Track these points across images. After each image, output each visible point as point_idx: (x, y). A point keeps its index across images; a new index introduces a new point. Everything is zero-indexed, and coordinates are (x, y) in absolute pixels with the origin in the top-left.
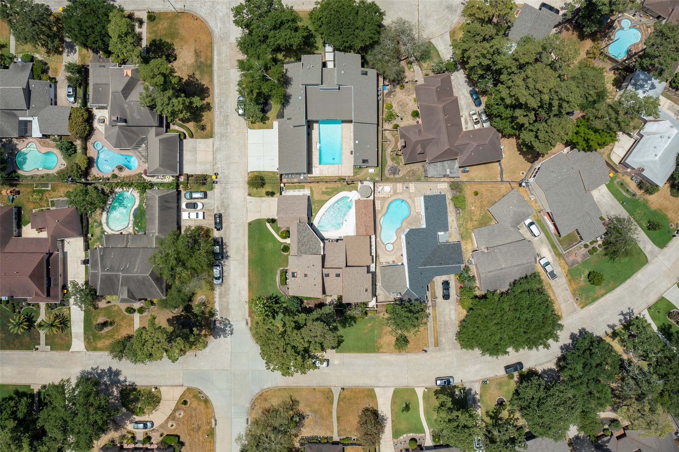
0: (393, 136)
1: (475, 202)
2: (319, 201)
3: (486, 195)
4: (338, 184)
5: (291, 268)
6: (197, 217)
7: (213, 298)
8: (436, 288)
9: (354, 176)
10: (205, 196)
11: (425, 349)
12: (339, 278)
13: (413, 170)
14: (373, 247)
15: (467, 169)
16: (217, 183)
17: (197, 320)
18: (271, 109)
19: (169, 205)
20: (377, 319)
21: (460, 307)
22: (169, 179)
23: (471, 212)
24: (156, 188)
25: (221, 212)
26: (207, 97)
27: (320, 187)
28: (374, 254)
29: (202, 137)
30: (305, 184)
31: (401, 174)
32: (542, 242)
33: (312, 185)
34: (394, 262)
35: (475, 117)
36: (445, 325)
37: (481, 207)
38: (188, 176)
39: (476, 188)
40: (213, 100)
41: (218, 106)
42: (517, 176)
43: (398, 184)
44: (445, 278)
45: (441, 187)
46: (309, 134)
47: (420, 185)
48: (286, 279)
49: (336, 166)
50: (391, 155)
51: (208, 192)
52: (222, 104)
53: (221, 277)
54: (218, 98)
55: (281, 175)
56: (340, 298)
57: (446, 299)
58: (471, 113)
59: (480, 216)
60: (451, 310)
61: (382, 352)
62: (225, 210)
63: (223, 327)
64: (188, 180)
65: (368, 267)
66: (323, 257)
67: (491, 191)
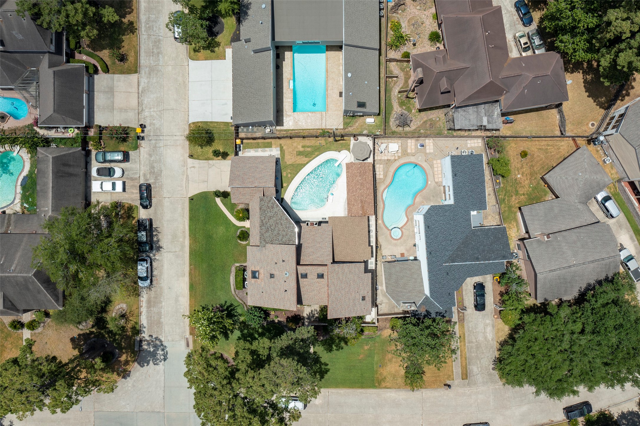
0: (402, 69)
1: (522, 167)
2: (292, 165)
3: (538, 156)
4: (322, 141)
5: (251, 265)
6: (114, 188)
7: (139, 307)
8: (464, 293)
9: (344, 129)
10: (126, 158)
11: (448, 382)
12: (322, 280)
13: (431, 120)
14: (373, 234)
15: (512, 117)
16: (143, 138)
17: (115, 340)
18: (222, 30)
19: (71, 170)
20: (378, 339)
21: (500, 321)
22: (72, 133)
23: (517, 182)
24: (53, 145)
25: (151, 181)
26: (130, 13)
27: (295, 144)
28: (373, 244)
29: (122, 72)
30: (273, 141)
31: (413, 126)
32: (620, 226)
33: (282, 141)
34: (402, 255)
35: (523, 40)
36: (478, 347)
37: (531, 175)
38: (101, 129)
39: (524, 145)
40: (138, 17)
41: (145, 26)
42: (584, 128)
43: (409, 141)
44: (478, 279)
45: (473, 145)
46: (278, 68)
47: (442, 142)
48: (244, 280)
49: (318, 115)
50: (399, 98)
51: (130, 152)
52: (151, 24)
53: (150, 277)
54: (145, 14)
55: (237, 127)
56: (324, 309)
57: (479, 310)
58: (517, 35)
59: (530, 187)
60: (486, 325)
61: (386, 387)
62: (156, 179)
63: (152, 350)
64: (101, 134)
65: (366, 263)
66: (299, 248)
67: (546, 151)
